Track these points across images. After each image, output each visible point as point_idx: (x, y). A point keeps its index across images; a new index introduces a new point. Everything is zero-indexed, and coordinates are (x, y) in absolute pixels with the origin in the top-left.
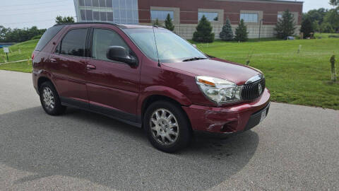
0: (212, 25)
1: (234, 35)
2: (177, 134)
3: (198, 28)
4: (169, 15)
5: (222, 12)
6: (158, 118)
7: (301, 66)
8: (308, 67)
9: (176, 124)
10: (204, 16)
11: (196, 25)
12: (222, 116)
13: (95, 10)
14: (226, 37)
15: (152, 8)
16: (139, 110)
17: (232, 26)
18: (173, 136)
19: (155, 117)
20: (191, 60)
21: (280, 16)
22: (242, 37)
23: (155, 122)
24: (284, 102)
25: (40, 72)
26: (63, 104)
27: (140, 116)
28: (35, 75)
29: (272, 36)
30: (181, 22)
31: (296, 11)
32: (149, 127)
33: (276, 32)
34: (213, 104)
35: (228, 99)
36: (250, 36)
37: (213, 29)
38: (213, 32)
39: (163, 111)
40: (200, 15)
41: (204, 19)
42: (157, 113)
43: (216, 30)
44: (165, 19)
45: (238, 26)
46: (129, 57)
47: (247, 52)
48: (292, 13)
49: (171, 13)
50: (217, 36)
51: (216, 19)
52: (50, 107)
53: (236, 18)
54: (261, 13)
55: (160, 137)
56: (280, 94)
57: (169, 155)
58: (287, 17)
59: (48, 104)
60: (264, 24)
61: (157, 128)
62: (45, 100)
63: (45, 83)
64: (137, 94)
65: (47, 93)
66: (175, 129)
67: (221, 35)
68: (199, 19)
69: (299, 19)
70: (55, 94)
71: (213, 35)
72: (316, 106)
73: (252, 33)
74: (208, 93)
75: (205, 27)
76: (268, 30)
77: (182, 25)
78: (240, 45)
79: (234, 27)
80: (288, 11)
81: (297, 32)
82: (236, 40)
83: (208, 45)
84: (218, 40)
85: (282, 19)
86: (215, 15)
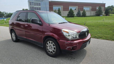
0: (74, 11)
1: (82, 15)
2: (55, 50)
3: (69, 12)
4: (59, 8)
5: (77, 7)
6: (49, 44)
7: (104, 25)
9: (55, 47)
10: (71, 8)
11: (68, 11)
12: (71, 44)
14: (79, 15)
15: (53, 6)
16: (42, 41)
17: (81, 11)
18: (54, 51)
19: (48, 44)
20: (62, 23)
21: (97, 8)
22: (84, 15)
23: (48, 46)
24: (97, 38)
25: (11, 27)
26: (18, 38)
27: (43, 43)
29: (95, 15)
30: (63, 11)
31: (103, 7)
32: (46, 48)
33: (96, 14)
34: (68, 40)
35: (74, 38)
36: (87, 15)
37: (74, 13)
38: (74, 14)
39: (50, 42)
40: (70, 8)
41: (71, 9)
42: (48, 42)
43: (75, 13)
44: (58, 9)
45: (82, 12)
46: (39, 22)
48: (102, 7)
49: (60, 8)
50: (75, 15)
51: (75, 9)
52: (14, 39)
53: (82, 9)
54: (91, 7)
55: (49, 51)
56: (96, 35)
57: (52, 58)
59: (13, 38)
60: (92, 11)
61: (48, 48)
62: (13, 37)
63: (12, 31)
64: (42, 35)
65: (13, 34)
66: (55, 48)
67: (77, 15)
68: (70, 9)
69: (104, 9)
70: (15, 35)
71: (74, 15)
73: (88, 14)
74: (66, 36)
75: (72, 12)
76: (93, 13)
78: (83, 18)
79: (81, 12)
80: (100, 7)
81: (104, 14)
82: (82, 16)
83: (72, 18)
84: (76, 16)
85: (98, 9)
86: (75, 8)
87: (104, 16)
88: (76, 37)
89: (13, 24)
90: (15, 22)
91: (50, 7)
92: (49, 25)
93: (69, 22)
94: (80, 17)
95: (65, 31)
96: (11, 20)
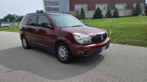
0: (102, 11)
1: (112, 15)
2: (67, 56)
3: (96, 13)
4: (82, 7)
5: (107, 5)
6: (60, 50)
7: (138, 28)
8: (141, 28)
9: (66, 52)
10: (98, 7)
11: (95, 11)
13: (52, 7)
14: (109, 16)
15: (75, 5)
16: (54, 47)
17: (111, 11)
18: (66, 57)
19: (59, 49)
21: (134, 6)
22: (116, 15)
23: (59, 51)
25: (22, 32)
26: (29, 45)
27: (54, 49)
28: (20, 34)
29: (131, 14)
30: (88, 10)
31: (143, 3)
32: (57, 54)
33: (133, 13)
34: (79, 44)
35: (86, 42)
36: (120, 15)
37: (103, 12)
38: (102, 14)
39: (62, 47)
40: (97, 7)
41: (98, 8)
42: (60, 48)
43: (104, 13)
44: (81, 9)
45: (114, 11)
46: (49, 26)
47: (111, 22)
48: (141, 4)
49: (84, 7)
50: (104, 16)
51: (104, 8)
52: (25, 46)
53: (113, 8)
54: (125, 4)
55: (61, 57)
57: (64, 64)
58: (138, 6)
59: (24, 44)
60: (127, 9)
61: (60, 54)
62: (23, 43)
63: (23, 37)
64: (53, 40)
65: (24, 40)
66: (66, 54)
67: (106, 15)
68: (96, 8)
69: (144, 7)
70: (26, 41)
71: (102, 15)
72: (137, 46)
73: (121, 14)
74: (78, 40)
75: (99, 12)
76: (129, 12)
77: (88, 11)
79: (112, 11)
80: (138, 3)
81: (143, 12)
82: (113, 17)
83: (99, 20)
84: (105, 18)
85: (136, 7)
86: (104, 6)
87: (144, 15)
88: (89, 41)
89: (23, 29)
90: (26, 26)
91: (70, 7)
92: (60, 29)
93: (86, 25)
94: (110, 19)
95: (76, 35)
96: (21, 25)
